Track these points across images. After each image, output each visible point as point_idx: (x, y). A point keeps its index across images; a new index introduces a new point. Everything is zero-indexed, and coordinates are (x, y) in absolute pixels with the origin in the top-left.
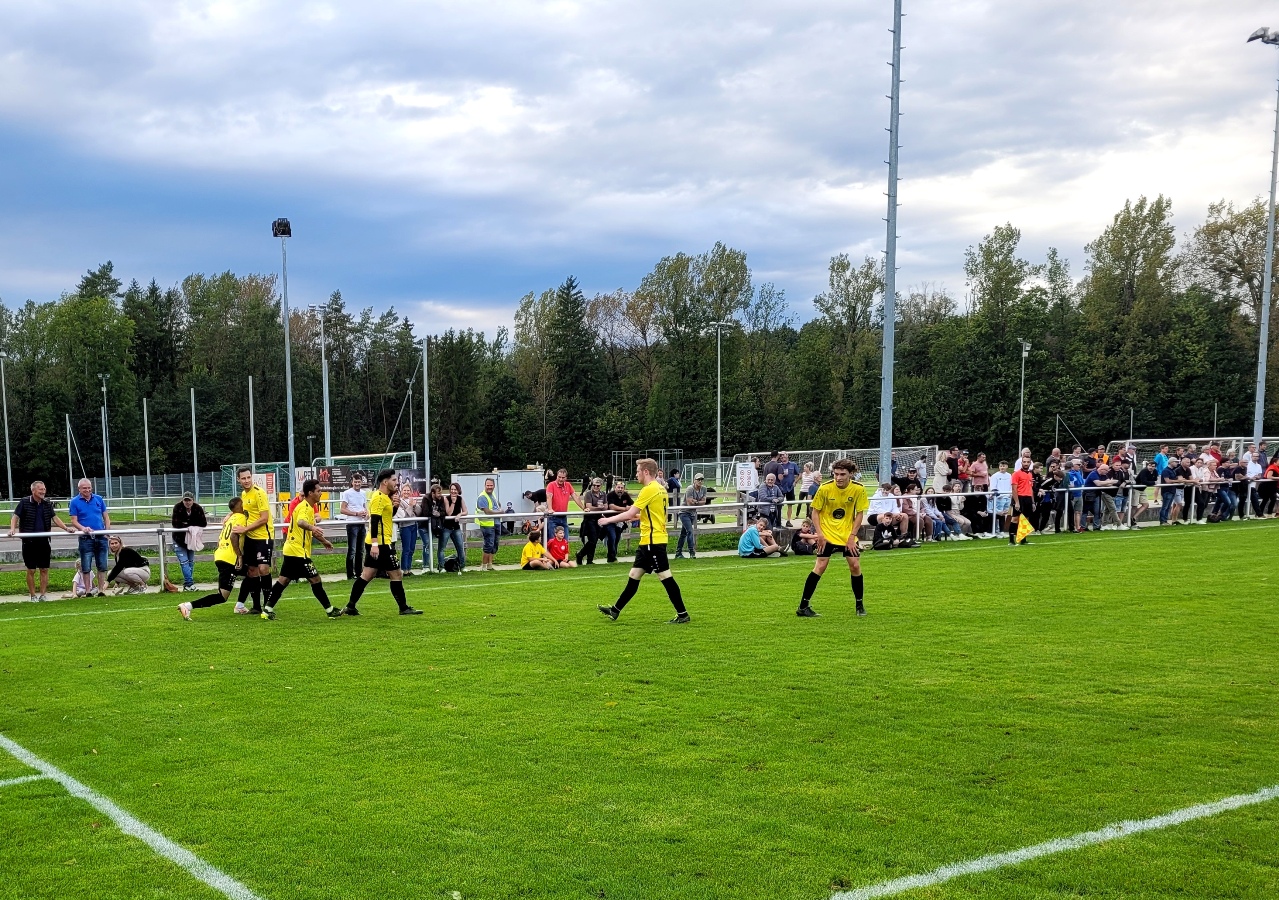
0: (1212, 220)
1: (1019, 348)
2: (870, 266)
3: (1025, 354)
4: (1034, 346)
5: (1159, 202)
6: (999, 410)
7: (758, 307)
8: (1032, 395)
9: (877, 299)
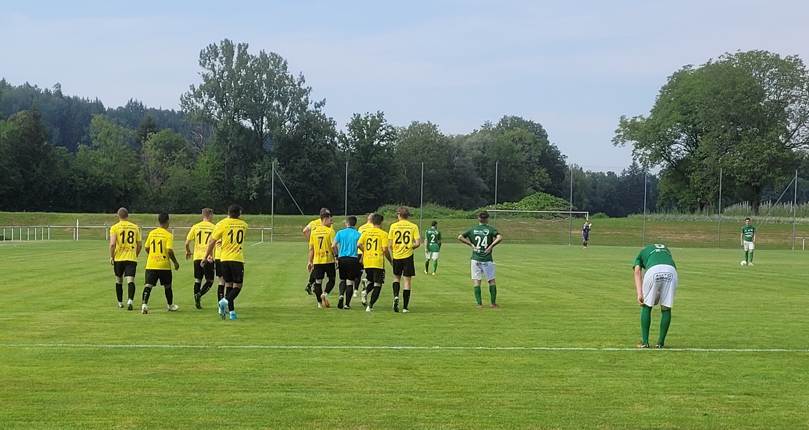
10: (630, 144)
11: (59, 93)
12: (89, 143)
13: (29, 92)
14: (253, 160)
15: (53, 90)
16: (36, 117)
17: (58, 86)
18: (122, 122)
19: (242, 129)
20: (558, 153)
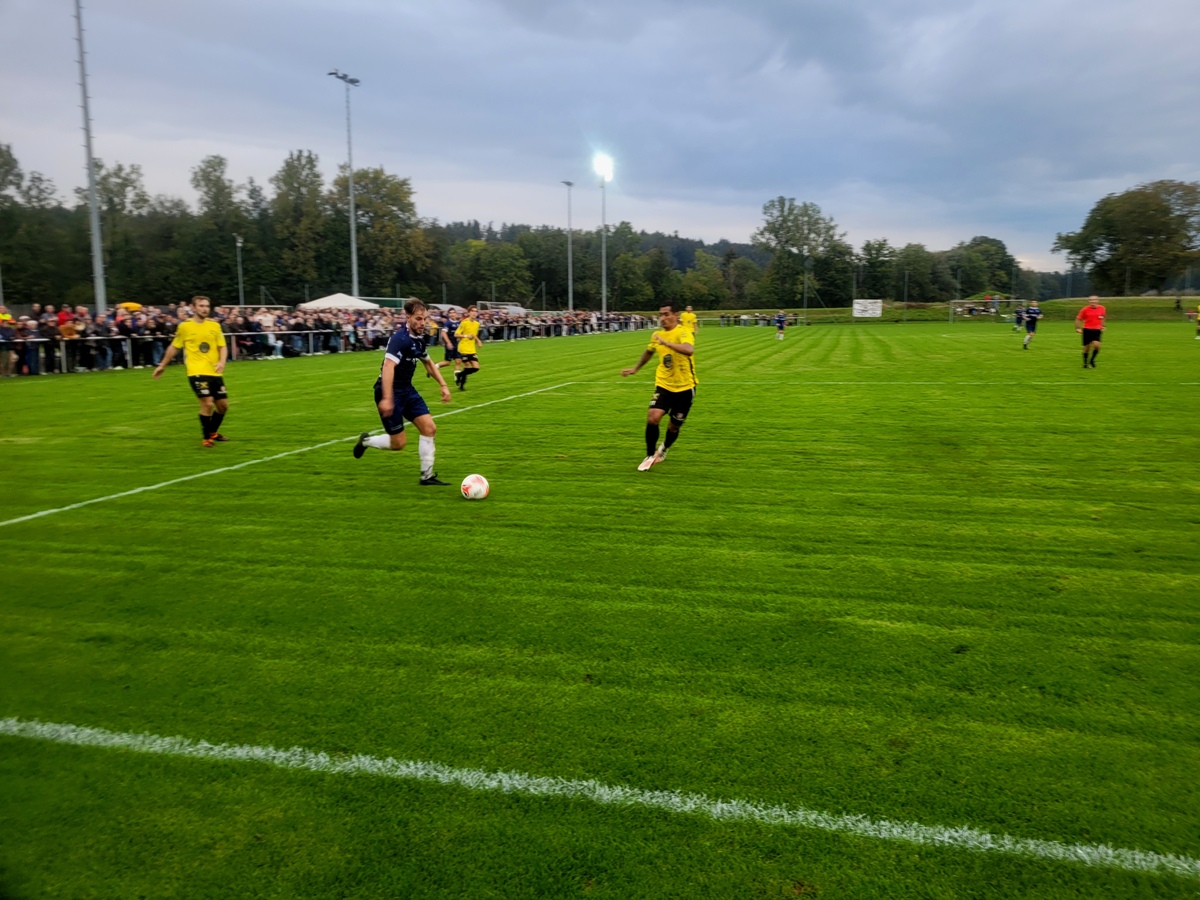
0: (341, 175)
1: (234, 240)
2: (120, 168)
3: (239, 245)
4: (246, 241)
5: (309, 157)
6: (225, 280)
7: (30, 188)
8: (246, 272)
9: (130, 194)
10: (1065, 252)
11: (676, 237)
12: (693, 267)
13: (658, 236)
14: (798, 274)
15: (673, 234)
16: (662, 252)
17: (676, 232)
18: (716, 252)
19: (790, 253)
20: (1013, 260)
